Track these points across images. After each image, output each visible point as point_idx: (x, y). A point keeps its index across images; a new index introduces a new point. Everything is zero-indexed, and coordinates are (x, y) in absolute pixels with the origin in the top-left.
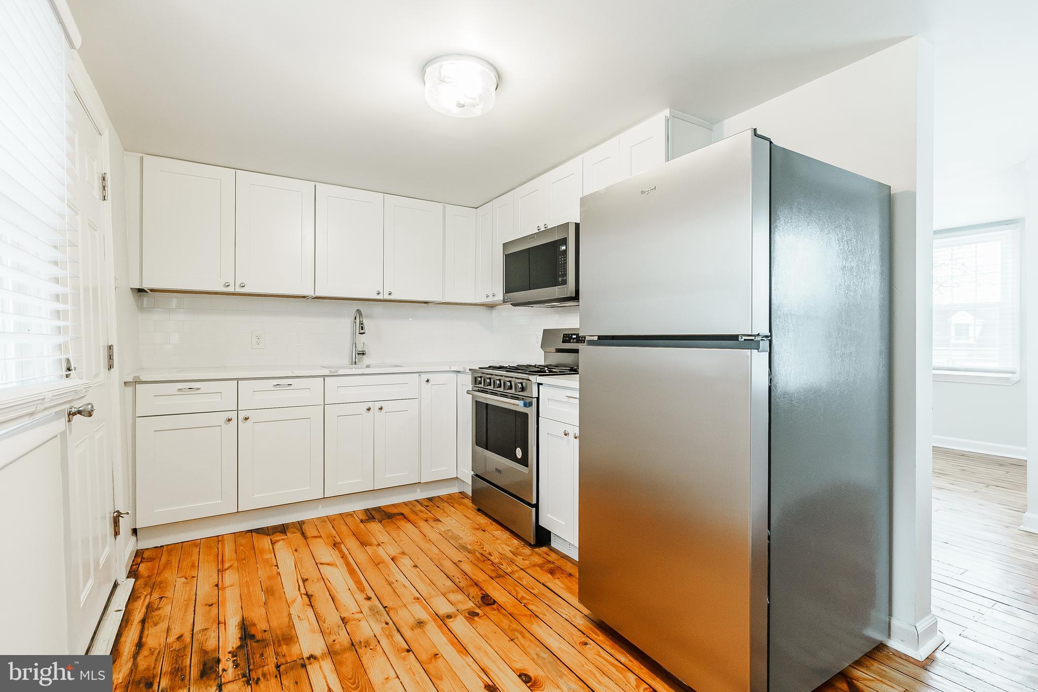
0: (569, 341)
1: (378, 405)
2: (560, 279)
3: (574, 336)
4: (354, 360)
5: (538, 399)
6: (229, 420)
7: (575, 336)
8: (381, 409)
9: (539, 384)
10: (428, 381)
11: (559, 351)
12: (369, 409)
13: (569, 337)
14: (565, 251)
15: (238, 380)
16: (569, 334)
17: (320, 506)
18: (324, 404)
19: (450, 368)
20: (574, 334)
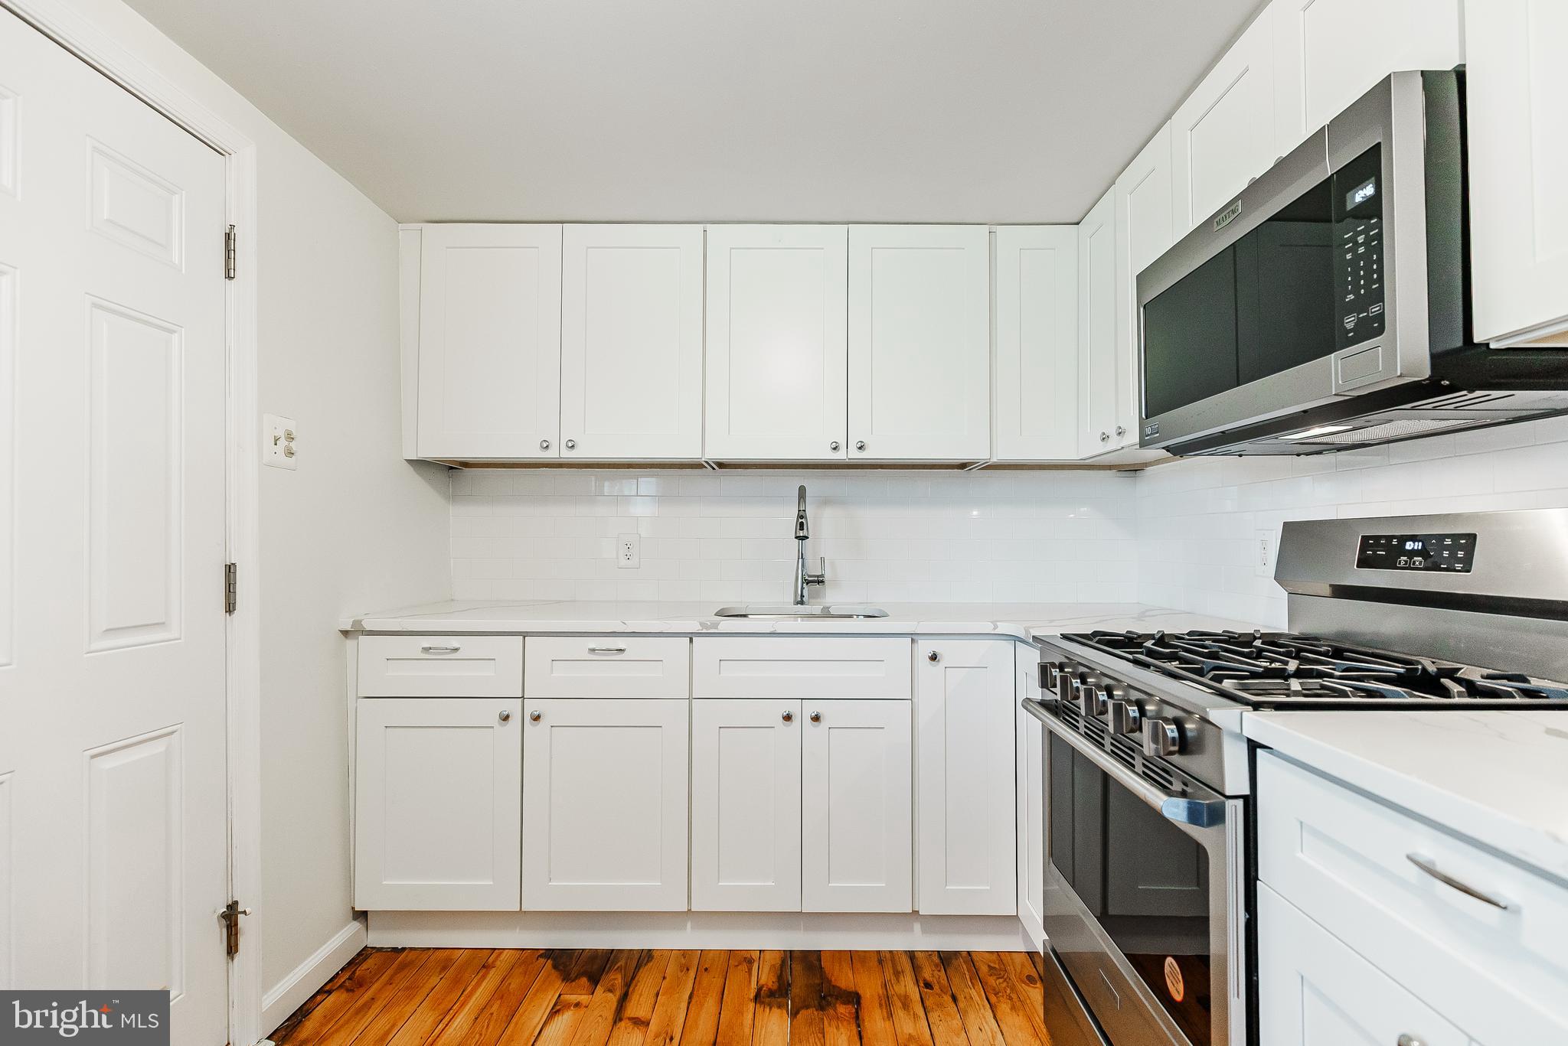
0: (1389, 563)
1: (811, 708)
2: (1350, 322)
3: (1409, 546)
4: (799, 592)
5: (1250, 803)
6: (506, 718)
7: (1418, 546)
8: (816, 718)
9: (1253, 746)
10: (934, 658)
11: (1343, 592)
12: (788, 718)
13: (1388, 546)
14: (1373, 208)
15: (525, 635)
16: (1389, 538)
17: (689, 925)
18: (690, 699)
19: (996, 627)
20: (1413, 538)
